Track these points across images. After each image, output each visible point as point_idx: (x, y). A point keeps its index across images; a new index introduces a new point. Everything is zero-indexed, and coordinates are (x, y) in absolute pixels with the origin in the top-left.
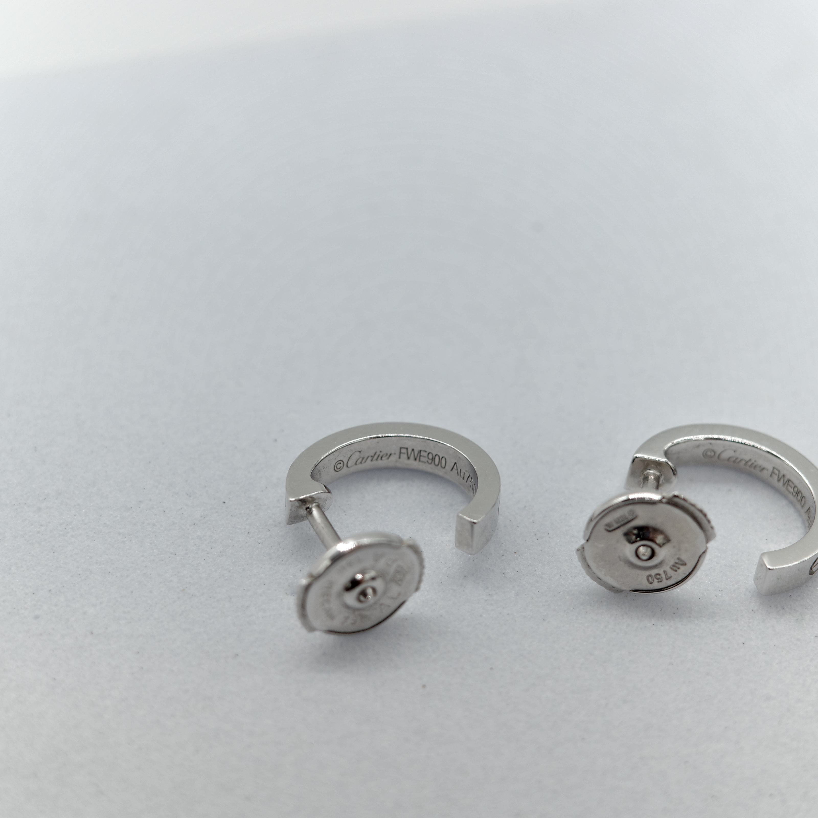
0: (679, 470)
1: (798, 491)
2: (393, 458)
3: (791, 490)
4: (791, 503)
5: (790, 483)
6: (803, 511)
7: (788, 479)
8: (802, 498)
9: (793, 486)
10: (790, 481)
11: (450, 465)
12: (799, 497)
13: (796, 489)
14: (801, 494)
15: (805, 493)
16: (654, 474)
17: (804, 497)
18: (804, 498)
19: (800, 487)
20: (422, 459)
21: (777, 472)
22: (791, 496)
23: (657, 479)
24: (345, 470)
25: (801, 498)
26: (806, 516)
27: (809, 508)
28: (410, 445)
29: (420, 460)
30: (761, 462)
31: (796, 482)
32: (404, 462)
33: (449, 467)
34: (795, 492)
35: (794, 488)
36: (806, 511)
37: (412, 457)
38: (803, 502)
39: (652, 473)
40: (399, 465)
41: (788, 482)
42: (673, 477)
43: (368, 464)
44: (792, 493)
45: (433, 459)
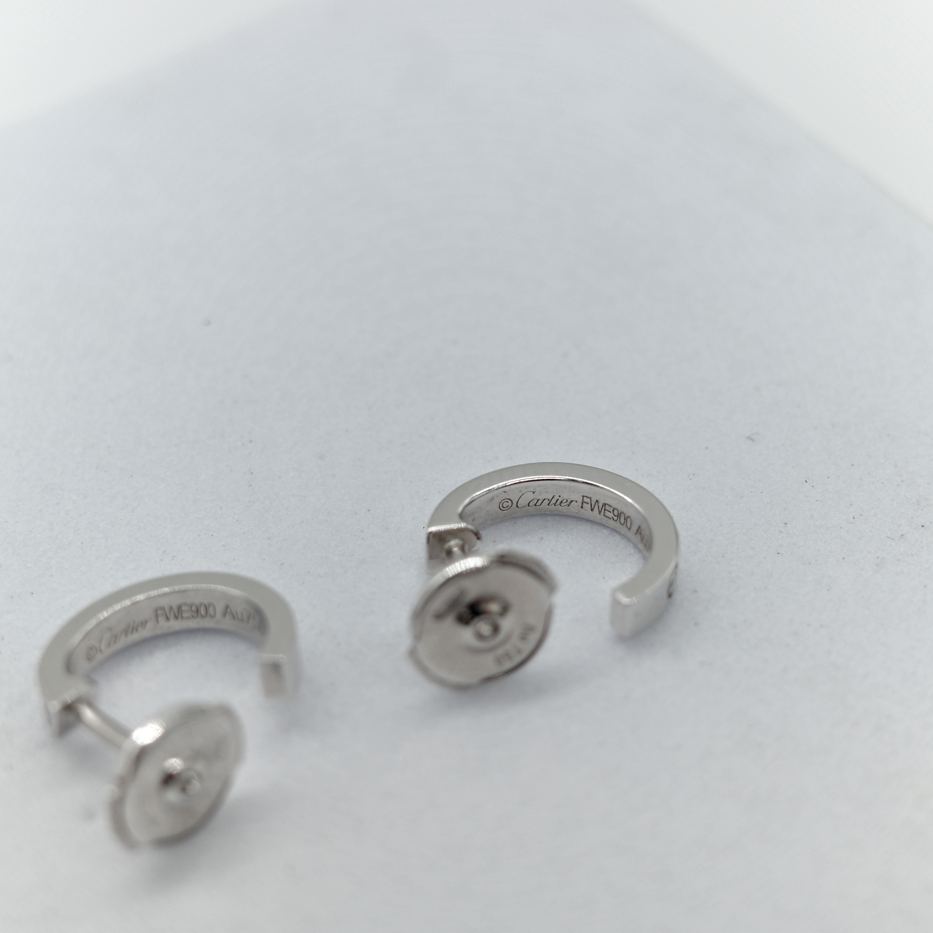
0: (483, 533)
1: (620, 512)
2: (150, 625)
3: (610, 515)
4: (614, 530)
5: (607, 508)
6: (631, 534)
7: (603, 504)
8: (627, 519)
9: (611, 510)
10: (606, 505)
11: (220, 609)
12: (622, 520)
13: (616, 512)
14: (623, 516)
15: (628, 512)
16: (456, 545)
17: (628, 517)
18: (629, 519)
19: (620, 507)
20: (184, 615)
21: (588, 500)
22: (611, 523)
23: (462, 548)
24: (99, 657)
25: (625, 519)
26: (636, 539)
27: (639, 527)
28: (165, 602)
29: (182, 617)
30: (566, 496)
31: (614, 504)
32: (165, 626)
33: (219, 615)
34: (616, 516)
35: (613, 510)
36: (635, 532)
37: (172, 617)
38: (629, 524)
39: (454, 544)
40: (158, 632)
41: (604, 507)
42: (478, 542)
43: (123, 642)
44: (612, 519)
45: (197, 611)
